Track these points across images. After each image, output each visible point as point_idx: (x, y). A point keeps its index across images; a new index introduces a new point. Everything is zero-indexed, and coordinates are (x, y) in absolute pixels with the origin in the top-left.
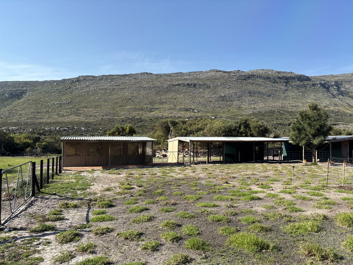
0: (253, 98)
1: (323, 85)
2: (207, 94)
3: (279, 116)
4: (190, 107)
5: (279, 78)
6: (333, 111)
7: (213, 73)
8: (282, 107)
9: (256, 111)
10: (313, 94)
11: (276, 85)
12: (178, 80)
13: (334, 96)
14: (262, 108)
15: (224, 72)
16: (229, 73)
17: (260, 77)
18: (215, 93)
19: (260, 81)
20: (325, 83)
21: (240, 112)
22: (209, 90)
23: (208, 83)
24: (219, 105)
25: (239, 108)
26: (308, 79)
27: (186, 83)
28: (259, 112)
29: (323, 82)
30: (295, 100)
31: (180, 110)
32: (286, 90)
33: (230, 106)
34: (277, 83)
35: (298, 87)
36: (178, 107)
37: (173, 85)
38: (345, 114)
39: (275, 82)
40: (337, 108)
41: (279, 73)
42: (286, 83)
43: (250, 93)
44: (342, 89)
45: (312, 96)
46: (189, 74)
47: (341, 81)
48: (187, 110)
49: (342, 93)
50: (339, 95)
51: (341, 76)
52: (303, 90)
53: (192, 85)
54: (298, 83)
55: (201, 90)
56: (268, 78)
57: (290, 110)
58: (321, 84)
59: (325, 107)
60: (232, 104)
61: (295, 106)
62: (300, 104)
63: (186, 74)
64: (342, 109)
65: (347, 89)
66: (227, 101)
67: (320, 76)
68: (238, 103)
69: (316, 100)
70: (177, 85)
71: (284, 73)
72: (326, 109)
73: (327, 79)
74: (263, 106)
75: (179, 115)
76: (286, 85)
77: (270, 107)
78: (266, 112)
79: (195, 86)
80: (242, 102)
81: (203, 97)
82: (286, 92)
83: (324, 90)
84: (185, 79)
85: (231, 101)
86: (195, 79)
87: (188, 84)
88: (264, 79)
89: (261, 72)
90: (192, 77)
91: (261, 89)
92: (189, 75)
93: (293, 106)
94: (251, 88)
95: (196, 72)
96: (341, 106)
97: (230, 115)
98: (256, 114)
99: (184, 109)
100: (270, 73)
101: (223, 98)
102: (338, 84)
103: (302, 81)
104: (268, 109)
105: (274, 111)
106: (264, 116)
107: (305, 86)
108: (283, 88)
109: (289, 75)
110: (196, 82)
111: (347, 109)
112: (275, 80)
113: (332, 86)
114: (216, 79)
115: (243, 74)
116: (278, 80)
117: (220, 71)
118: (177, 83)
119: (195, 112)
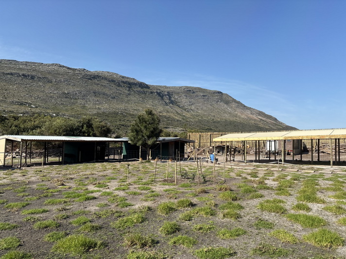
0: (98, 99)
1: (159, 94)
2: (48, 89)
3: (122, 117)
4: (26, 101)
5: (123, 82)
6: (165, 117)
7: (56, 68)
8: (125, 110)
9: (100, 112)
10: (151, 101)
11: (121, 89)
12: (10, 68)
13: (166, 104)
14: (106, 109)
15: (68, 68)
16: (74, 70)
17: (106, 79)
18: (57, 89)
19: (105, 83)
20: (160, 93)
21: (84, 111)
22: (51, 84)
23: (50, 77)
24: (62, 102)
25: (84, 107)
26: (147, 87)
27: (21, 73)
28: (104, 113)
29: (159, 91)
30: (137, 104)
31: (12, 103)
32: (129, 94)
33: (73, 104)
34: (121, 86)
35: (139, 93)
36: (9, 100)
37: (3, 73)
38: (174, 120)
39: (119, 85)
40: (168, 114)
41: (123, 77)
42: (129, 88)
43: (95, 94)
44: (173, 99)
45: (150, 102)
46: (26, 63)
47: (172, 93)
48: (22, 104)
49: (172, 102)
50: (170, 103)
51: (172, 88)
52: (143, 96)
53: (29, 76)
54: (139, 89)
55: (41, 84)
56: (113, 81)
57: (131, 113)
58: (157, 92)
59: (160, 112)
60: (77, 102)
61: (136, 110)
62: (141, 109)
63: (22, 63)
64: (172, 115)
65: (175, 99)
66: (71, 99)
67: (157, 86)
68: (83, 102)
69: (153, 106)
70: (9, 74)
71: (128, 78)
72: (161, 114)
73: (162, 89)
74: (108, 107)
75: (10, 109)
76: (129, 90)
77: (114, 108)
78: (110, 113)
79: (33, 78)
80: (86, 101)
81: (43, 91)
82: (129, 96)
83: (159, 98)
84: (21, 69)
85: (76, 99)
86: (33, 71)
87: (23, 75)
88: (109, 81)
89: (106, 74)
90: (29, 68)
91: (107, 91)
92: (26, 65)
93: (135, 110)
94: (96, 88)
95: (35, 63)
96: (172, 112)
97: (73, 113)
98: (100, 114)
99: (18, 102)
100: (115, 76)
101: (67, 96)
102: (170, 94)
103: (142, 88)
104: (112, 110)
105: (118, 113)
106: (108, 117)
107: (144, 93)
108: (127, 92)
109: (132, 81)
110: (34, 73)
111: (175, 116)
112: (119, 84)
113: (165, 95)
114: (59, 74)
115: (88, 74)
116: (122, 84)
117: (64, 67)
118: (9, 71)
119: (32, 107)
